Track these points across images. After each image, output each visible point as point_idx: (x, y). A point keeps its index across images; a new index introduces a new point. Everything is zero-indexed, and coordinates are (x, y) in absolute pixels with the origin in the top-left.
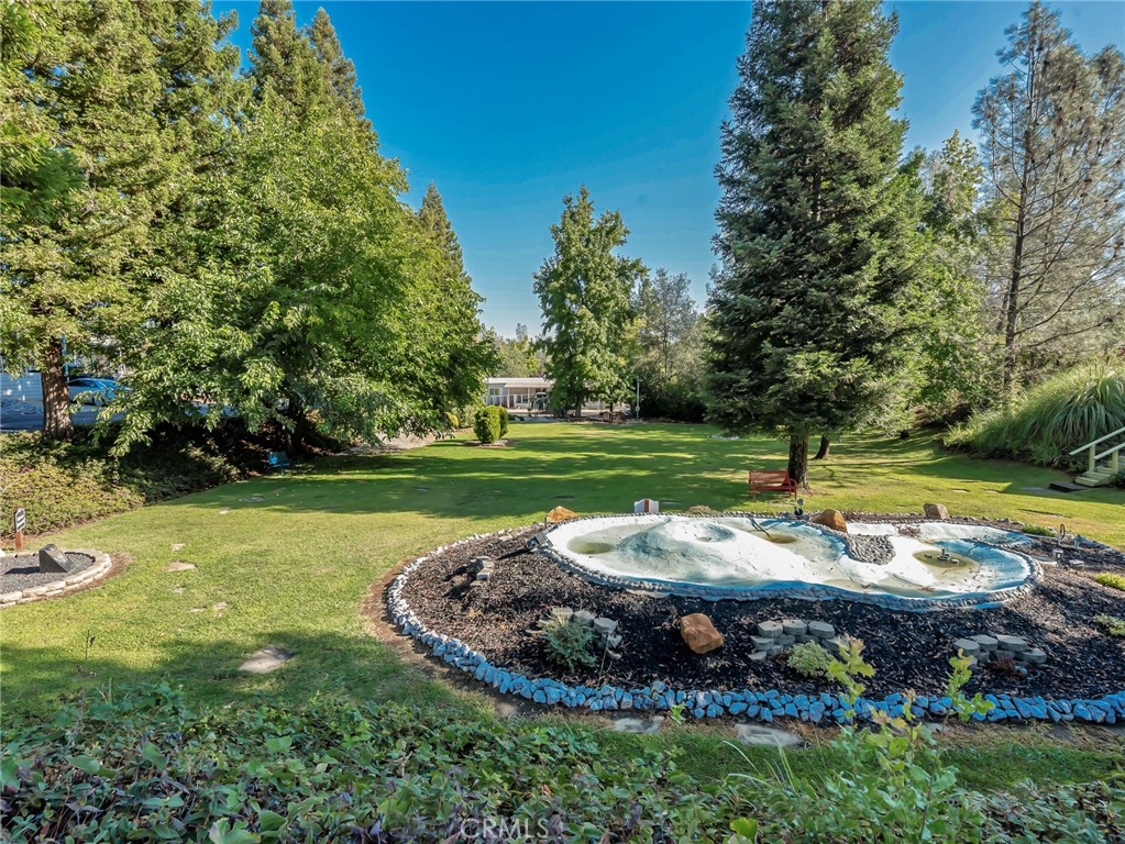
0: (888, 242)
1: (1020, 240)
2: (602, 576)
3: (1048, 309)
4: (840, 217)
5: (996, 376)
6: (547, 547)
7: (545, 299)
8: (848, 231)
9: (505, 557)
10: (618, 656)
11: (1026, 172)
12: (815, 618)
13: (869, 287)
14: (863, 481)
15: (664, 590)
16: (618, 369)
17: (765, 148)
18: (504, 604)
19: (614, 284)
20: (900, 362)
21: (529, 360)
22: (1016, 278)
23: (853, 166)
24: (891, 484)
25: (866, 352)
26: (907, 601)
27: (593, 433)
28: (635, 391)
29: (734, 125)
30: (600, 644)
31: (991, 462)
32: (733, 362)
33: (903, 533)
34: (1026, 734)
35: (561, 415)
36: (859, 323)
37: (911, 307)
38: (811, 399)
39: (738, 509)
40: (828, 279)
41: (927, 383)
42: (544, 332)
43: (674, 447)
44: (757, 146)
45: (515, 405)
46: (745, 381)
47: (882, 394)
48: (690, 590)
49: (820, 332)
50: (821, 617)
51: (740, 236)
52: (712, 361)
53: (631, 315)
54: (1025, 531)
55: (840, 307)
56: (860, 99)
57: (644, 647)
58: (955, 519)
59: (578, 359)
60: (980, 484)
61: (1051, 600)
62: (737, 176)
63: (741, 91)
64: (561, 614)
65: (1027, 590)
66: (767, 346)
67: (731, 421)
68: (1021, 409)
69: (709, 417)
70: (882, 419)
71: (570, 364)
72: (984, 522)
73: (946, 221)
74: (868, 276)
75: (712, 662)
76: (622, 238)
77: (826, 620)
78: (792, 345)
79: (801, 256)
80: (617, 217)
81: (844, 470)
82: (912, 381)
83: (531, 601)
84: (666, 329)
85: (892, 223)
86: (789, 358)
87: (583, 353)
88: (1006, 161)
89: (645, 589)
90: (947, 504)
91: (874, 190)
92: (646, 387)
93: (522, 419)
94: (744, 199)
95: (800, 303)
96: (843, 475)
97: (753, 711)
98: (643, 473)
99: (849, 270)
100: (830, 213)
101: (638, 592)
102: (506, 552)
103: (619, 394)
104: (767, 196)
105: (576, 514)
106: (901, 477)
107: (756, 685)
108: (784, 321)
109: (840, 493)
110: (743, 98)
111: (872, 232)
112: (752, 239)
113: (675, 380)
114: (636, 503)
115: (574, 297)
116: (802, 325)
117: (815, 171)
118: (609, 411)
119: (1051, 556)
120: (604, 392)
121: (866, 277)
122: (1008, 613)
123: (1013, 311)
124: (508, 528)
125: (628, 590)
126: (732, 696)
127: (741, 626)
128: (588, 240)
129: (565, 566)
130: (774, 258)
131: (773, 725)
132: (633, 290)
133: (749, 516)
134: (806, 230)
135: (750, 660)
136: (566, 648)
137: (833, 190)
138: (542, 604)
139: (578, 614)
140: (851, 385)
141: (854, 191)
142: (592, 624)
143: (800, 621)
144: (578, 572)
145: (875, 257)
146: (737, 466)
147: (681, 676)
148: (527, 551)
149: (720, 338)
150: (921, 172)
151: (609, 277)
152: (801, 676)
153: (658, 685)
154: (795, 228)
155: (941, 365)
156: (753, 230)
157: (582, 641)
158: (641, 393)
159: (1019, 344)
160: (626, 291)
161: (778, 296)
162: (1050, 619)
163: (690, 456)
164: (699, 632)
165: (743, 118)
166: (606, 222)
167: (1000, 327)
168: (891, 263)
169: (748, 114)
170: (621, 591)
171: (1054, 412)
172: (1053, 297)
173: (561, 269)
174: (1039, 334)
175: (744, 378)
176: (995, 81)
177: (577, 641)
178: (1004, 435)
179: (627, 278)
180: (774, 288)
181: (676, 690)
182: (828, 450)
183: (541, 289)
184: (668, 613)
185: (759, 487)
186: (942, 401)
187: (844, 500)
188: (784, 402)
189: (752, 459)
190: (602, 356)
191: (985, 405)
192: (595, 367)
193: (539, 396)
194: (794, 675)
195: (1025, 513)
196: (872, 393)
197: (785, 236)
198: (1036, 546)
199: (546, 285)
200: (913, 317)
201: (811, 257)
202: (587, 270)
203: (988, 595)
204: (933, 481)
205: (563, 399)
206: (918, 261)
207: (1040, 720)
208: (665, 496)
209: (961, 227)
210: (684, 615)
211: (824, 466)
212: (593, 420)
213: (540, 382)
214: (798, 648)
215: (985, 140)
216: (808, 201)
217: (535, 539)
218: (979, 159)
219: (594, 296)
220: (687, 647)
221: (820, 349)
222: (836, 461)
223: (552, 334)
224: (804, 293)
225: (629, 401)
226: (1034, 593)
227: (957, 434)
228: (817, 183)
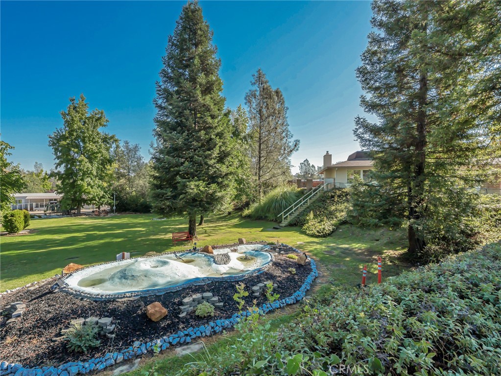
0: (222, 140)
1: (260, 144)
2: (102, 296)
3: (269, 168)
4: (205, 129)
5: (256, 191)
6: (65, 287)
7: (56, 150)
8: (208, 134)
9: (35, 299)
10: (114, 336)
11: (260, 122)
12: (205, 292)
13: (216, 156)
14: (217, 233)
15: (137, 295)
16: (103, 188)
17: (175, 97)
18: (34, 327)
19: (100, 145)
20: (228, 186)
21: (44, 183)
22: (260, 157)
23: (209, 110)
24: (227, 233)
25: (216, 182)
26: (236, 277)
27: (89, 222)
28: (113, 199)
29: (161, 83)
30: (102, 333)
31: (257, 221)
32: (163, 185)
33: (232, 251)
34: (275, 315)
35: (67, 213)
36: (214, 170)
37: (230, 165)
38: (196, 201)
39: (168, 251)
40: (201, 152)
41: (236, 193)
42: (56, 168)
43: (135, 225)
44: (172, 95)
45: (34, 209)
46: (169, 194)
47: (222, 198)
48: (150, 292)
49: (199, 173)
50: (207, 291)
51: (165, 131)
52: (154, 184)
53: (110, 162)
54: (268, 244)
55: (206, 164)
56: (210, 86)
57: (128, 327)
58: (249, 243)
59: (79, 183)
60: (255, 229)
61: (277, 266)
62: (163, 105)
63: (164, 70)
64: (77, 324)
65: (271, 264)
66: (178, 178)
67: (164, 212)
68: (264, 202)
69: (153, 210)
70: (223, 207)
71: (73, 185)
72: (256, 243)
73: (239, 135)
74: (216, 153)
75: (163, 323)
76: (105, 124)
77: (209, 291)
78: (189, 178)
79: (191, 142)
80: (102, 113)
81: (210, 229)
82: (232, 192)
83: (55, 321)
84: (129, 169)
85: (223, 134)
86: (188, 183)
87: (82, 180)
88: (255, 118)
89: (127, 297)
90: (245, 238)
91: (216, 121)
92: (119, 197)
93: (40, 217)
94: (166, 115)
95: (191, 161)
96: (210, 231)
97: (182, 340)
98: (120, 240)
99: (209, 150)
100: (201, 127)
101: (123, 300)
102: (34, 296)
103: (104, 201)
104: (176, 116)
105: (83, 266)
106: (230, 229)
107: (183, 328)
108: (186, 168)
109: (209, 239)
110: (165, 74)
111: (217, 136)
112: (171, 133)
113: (134, 193)
114: (117, 255)
115: (76, 150)
116: (192, 170)
117: (194, 109)
118: (98, 209)
119: (275, 251)
120: (95, 200)
121: (215, 153)
122: (267, 274)
123: (260, 169)
124: (34, 282)
125: (117, 300)
126: (173, 336)
127: (175, 303)
128: (85, 122)
129: (79, 295)
130: (180, 142)
131: (191, 343)
132: (111, 149)
133: (174, 253)
134: (192, 132)
135: (180, 317)
136: (81, 341)
137: (202, 118)
138: (63, 321)
139: (87, 320)
140: (211, 195)
141: (209, 120)
142: (97, 323)
143: (199, 294)
144: (86, 297)
145: (218, 146)
146: (166, 231)
147: (148, 335)
148: (51, 292)
149: (157, 175)
150: (230, 116)
151: (97, 142)
152: (201, 317)
153: (137, 344)
154: (188, 131)
155: (240, 186)
156: (171, 129)
157: (92, 334)
158: (116, 200)
159: (262, 180)
160: (108, 150)
161: (182, 158)
162: (277, 272)
163: (144, 229)
164: (156, 311)
165: (165, 82)
166: (96, 114)
167: (256, 173)
168: (223, 148)
169: (167, 81)
170: (113, 301)
171: (273, 203)
172: (270, 164)
173: (67, 135)
174: (267, 176)
175: (169, 192)
176: (250, 91)
177: (88, 335)
178: (259, 212)
179: (108, 143)
180: (180, 154)
181: (146, 343)
182: (203, 221)
183: (54, 144)
184: (139, 306)
185: (177, 240)
186: (241, 200)
187: (211, 241)
188: (186, 202)
189: (173, 228)
190: (94, 181)
191: (254, 201)
192: (89, 187)
193: (51, 203)
194: (199, 318)
195: (267, 238)
196: (219, 197)
197: (184, 133)
198: (271, 249)
199: (58, 142)
200: (231, 169)
201: (195, 143)
202: (84, 137)
203: (261, 268)
204: (240, 230)
205: (68, 205)
206: (232, 149)
207: (278, 308)
208: (132, 250)
209: (243, 138)
210: (148, 305)
211: (202, 228)
212: (88, 215)
213: (53, 195)
214: (200, 306)
215: (248, 109)
216: (193, 120)
217: (57, 284)
218: (247, 116)
219: (88, 151)
220: (150, 320)
221: (199, 180)
222: (207, 226)
223: (62, 169)
224: (192, 157)
225: (110, 204)
226: (273, 265)
227: (246, 212)
228: (195, 114)
